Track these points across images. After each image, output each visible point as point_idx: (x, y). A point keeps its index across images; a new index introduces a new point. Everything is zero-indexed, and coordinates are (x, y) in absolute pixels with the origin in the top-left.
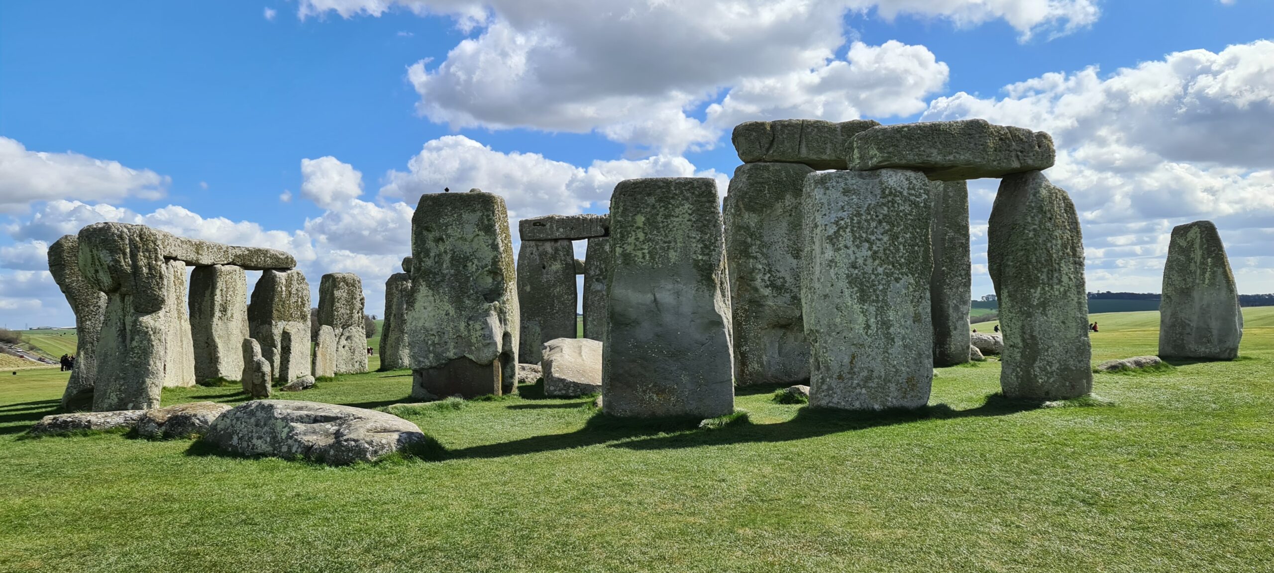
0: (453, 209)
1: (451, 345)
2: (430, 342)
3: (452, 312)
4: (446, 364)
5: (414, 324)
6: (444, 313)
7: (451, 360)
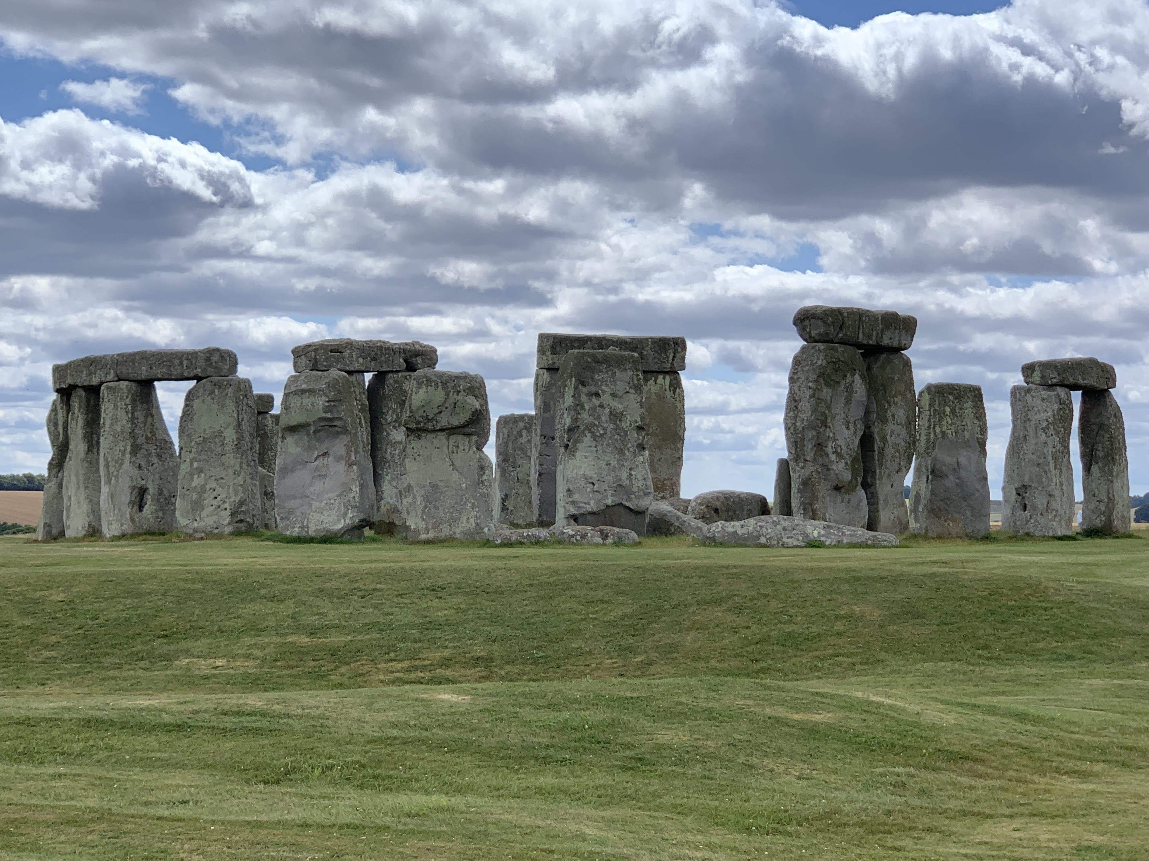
0: (609, 366)
1: (610, 492)
2: (588, 490)
3: (614, 463)
4: (603, 511)
5: (575, 472)
6: (605, 463)
7: (608, 506)
